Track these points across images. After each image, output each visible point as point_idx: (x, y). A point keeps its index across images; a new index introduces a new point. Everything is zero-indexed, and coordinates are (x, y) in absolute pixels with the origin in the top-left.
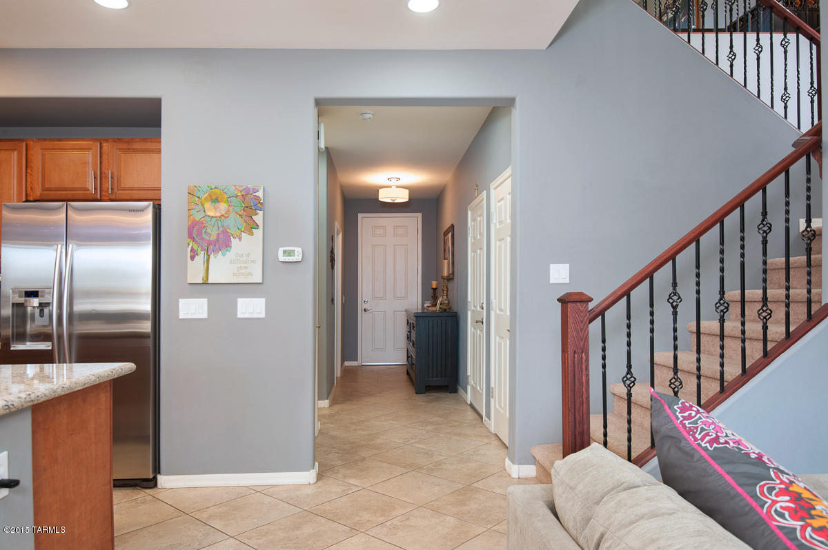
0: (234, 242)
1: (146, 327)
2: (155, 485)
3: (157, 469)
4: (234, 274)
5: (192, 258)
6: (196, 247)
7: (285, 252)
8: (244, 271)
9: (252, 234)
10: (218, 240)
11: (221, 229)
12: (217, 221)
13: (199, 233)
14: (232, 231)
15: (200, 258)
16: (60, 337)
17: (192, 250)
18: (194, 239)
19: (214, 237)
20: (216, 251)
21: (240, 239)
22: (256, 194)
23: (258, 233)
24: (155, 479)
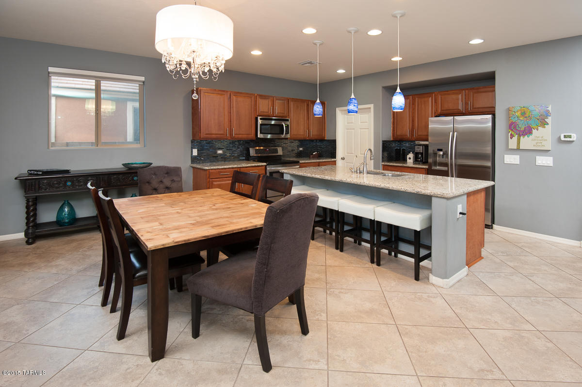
0: (534, 131)
1: (489, 164)
2: (492, 228)
3: (493, 222)
4: (534, 146)
5: (511, 138)
6: (513, 133)
7: (565, 137)
8: (540, 144)
9: (545, 127)
10: (525, 130)
11: (527, 126)
12: (524, 122)
13: (515, 127)
14: (533, 126)
15: (515, 138)
16: (451, 165)
17: (511, 134)
18: (512, 130)
19: (523, 129)
20: (524, 135)
21: (537, 130)
22: (547, 109)
23: (548, 128)
24: (492, 225)
